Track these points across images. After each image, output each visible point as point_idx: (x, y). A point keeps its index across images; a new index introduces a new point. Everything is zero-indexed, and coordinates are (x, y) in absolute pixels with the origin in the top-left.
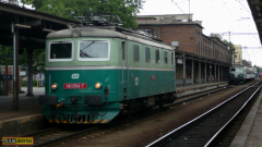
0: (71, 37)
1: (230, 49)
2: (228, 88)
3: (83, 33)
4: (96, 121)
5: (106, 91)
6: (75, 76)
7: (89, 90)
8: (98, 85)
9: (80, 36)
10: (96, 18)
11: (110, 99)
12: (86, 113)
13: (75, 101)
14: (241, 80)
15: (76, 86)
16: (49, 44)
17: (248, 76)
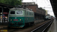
0: (15, 10)
1: (45, 11)
2: (44, 21)
3: (17, 9)
4: (20, 27)
5: (22, 21)
6: (16, 18)
7: (19, 21)
8: (20, 20)
9: (17, 10)
10: (19, 6)
11: (23, 23)
12: (18, 26)
13: (16, 23)
14: (48, 19)
15: (16, 20)
16: (10, 11)
17: (49, 18)
